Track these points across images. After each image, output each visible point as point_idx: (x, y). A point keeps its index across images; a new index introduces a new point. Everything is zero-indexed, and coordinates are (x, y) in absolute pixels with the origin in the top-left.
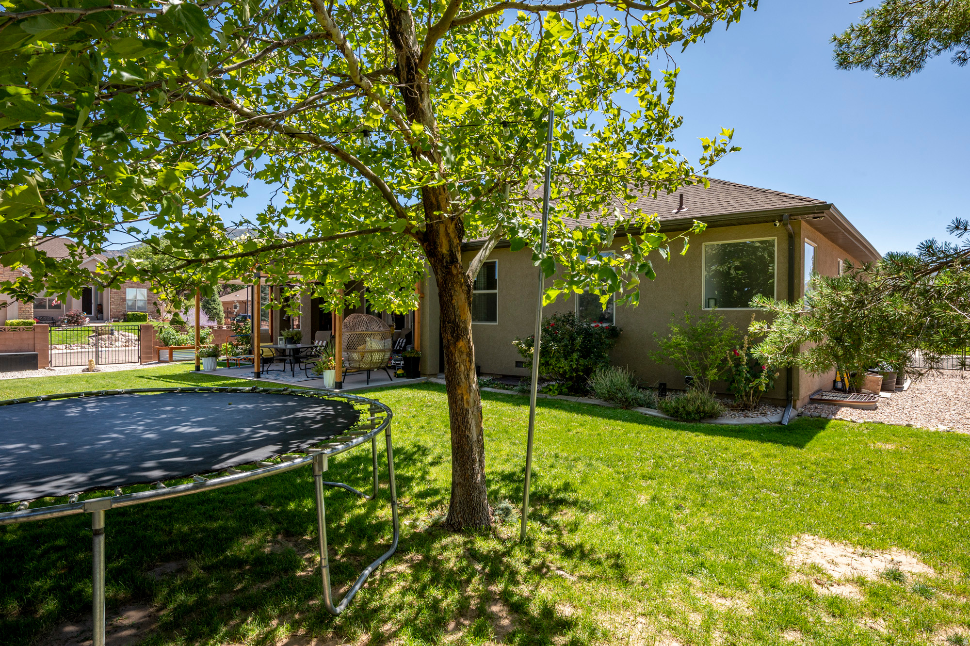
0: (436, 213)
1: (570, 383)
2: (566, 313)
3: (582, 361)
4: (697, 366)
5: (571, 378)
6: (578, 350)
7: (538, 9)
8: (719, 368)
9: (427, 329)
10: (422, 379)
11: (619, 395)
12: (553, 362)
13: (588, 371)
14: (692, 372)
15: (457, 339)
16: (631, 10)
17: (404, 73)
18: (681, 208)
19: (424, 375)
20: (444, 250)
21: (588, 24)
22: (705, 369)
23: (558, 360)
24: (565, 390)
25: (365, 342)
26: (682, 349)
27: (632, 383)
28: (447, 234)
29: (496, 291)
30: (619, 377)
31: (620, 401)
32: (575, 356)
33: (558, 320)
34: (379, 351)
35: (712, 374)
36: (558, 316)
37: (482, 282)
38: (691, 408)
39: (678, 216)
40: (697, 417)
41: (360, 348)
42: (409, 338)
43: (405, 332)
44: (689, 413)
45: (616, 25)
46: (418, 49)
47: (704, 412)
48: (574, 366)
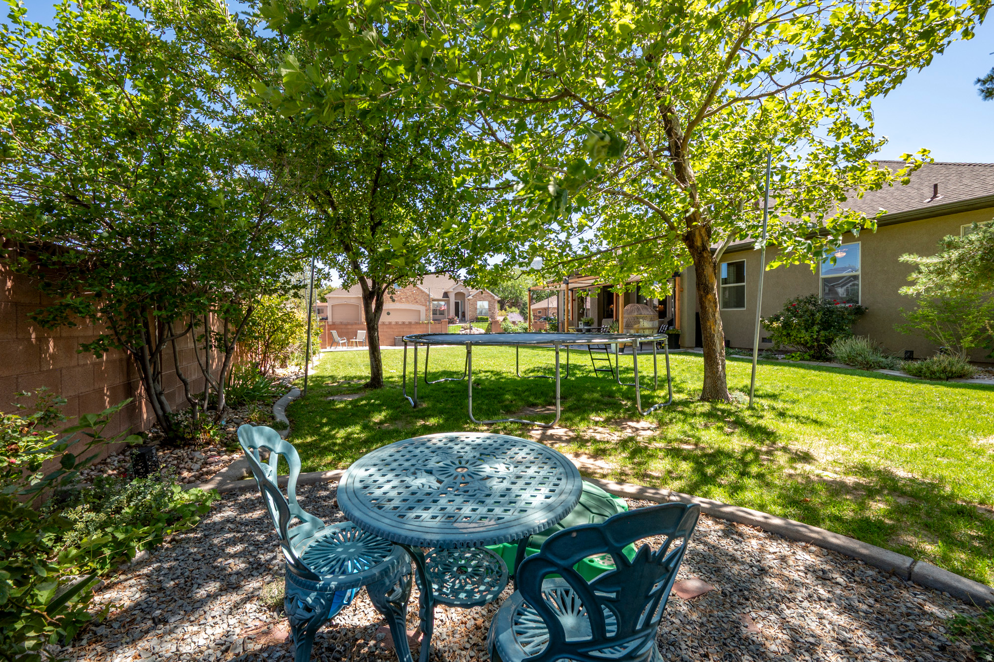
0: (694, 223)
1: (812, 352)
2: (808, 295)
3: (822, 333)
4: (951, 335)
5: (812, 347)
6: (818, 324)
7: (758, 98)
8: (976, 336)
9: (685, 314)
10: (681, 350)
11: (860, 359)
12: (794, 333)
13: (830, 341)
14: (944, 341)
15: (707, 293)
16: (827, 82)
17: (673, 150)
18: (935, 196)
19: (683, 347)
20: (699, 244)
21: (795, 97)
22: (959, 338)
23: (799, 331)
24: (806, 356)
25: (639, 323)
26: (931, 320)
27: (875, 350)
28: (701, 235)
29: (744, 284)
30: (860, 344)
31: (861, 364)
32: (816, 328)
33: (800, 302)
34: (649, 329)
35: (967, 342)
36: (801, 298)
37: (732, 278)
38: (935, 368)
39: (930, 205)
40: (942, 376)
41: (636, 326)
42: (671, 323)
43: (667, 320)
44: (933, 373)
45: (817, 92)
46: (682, 133)
47: (951, 372)
48: (815, 337)
